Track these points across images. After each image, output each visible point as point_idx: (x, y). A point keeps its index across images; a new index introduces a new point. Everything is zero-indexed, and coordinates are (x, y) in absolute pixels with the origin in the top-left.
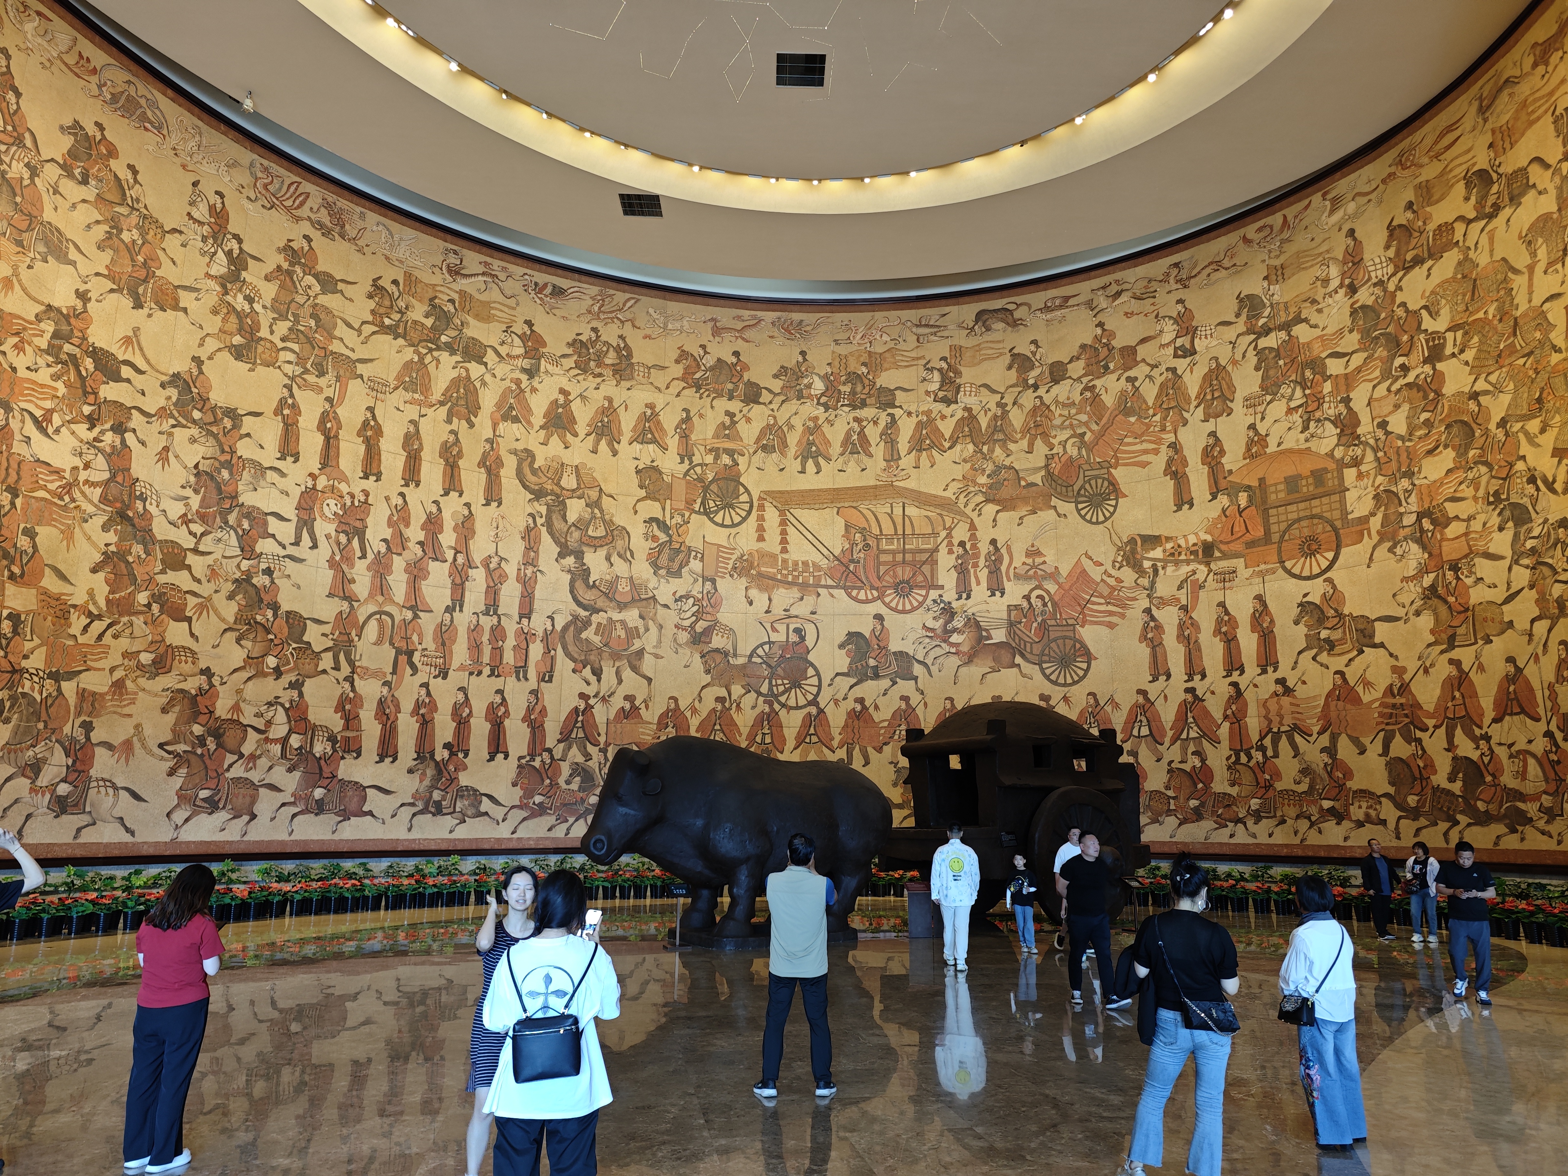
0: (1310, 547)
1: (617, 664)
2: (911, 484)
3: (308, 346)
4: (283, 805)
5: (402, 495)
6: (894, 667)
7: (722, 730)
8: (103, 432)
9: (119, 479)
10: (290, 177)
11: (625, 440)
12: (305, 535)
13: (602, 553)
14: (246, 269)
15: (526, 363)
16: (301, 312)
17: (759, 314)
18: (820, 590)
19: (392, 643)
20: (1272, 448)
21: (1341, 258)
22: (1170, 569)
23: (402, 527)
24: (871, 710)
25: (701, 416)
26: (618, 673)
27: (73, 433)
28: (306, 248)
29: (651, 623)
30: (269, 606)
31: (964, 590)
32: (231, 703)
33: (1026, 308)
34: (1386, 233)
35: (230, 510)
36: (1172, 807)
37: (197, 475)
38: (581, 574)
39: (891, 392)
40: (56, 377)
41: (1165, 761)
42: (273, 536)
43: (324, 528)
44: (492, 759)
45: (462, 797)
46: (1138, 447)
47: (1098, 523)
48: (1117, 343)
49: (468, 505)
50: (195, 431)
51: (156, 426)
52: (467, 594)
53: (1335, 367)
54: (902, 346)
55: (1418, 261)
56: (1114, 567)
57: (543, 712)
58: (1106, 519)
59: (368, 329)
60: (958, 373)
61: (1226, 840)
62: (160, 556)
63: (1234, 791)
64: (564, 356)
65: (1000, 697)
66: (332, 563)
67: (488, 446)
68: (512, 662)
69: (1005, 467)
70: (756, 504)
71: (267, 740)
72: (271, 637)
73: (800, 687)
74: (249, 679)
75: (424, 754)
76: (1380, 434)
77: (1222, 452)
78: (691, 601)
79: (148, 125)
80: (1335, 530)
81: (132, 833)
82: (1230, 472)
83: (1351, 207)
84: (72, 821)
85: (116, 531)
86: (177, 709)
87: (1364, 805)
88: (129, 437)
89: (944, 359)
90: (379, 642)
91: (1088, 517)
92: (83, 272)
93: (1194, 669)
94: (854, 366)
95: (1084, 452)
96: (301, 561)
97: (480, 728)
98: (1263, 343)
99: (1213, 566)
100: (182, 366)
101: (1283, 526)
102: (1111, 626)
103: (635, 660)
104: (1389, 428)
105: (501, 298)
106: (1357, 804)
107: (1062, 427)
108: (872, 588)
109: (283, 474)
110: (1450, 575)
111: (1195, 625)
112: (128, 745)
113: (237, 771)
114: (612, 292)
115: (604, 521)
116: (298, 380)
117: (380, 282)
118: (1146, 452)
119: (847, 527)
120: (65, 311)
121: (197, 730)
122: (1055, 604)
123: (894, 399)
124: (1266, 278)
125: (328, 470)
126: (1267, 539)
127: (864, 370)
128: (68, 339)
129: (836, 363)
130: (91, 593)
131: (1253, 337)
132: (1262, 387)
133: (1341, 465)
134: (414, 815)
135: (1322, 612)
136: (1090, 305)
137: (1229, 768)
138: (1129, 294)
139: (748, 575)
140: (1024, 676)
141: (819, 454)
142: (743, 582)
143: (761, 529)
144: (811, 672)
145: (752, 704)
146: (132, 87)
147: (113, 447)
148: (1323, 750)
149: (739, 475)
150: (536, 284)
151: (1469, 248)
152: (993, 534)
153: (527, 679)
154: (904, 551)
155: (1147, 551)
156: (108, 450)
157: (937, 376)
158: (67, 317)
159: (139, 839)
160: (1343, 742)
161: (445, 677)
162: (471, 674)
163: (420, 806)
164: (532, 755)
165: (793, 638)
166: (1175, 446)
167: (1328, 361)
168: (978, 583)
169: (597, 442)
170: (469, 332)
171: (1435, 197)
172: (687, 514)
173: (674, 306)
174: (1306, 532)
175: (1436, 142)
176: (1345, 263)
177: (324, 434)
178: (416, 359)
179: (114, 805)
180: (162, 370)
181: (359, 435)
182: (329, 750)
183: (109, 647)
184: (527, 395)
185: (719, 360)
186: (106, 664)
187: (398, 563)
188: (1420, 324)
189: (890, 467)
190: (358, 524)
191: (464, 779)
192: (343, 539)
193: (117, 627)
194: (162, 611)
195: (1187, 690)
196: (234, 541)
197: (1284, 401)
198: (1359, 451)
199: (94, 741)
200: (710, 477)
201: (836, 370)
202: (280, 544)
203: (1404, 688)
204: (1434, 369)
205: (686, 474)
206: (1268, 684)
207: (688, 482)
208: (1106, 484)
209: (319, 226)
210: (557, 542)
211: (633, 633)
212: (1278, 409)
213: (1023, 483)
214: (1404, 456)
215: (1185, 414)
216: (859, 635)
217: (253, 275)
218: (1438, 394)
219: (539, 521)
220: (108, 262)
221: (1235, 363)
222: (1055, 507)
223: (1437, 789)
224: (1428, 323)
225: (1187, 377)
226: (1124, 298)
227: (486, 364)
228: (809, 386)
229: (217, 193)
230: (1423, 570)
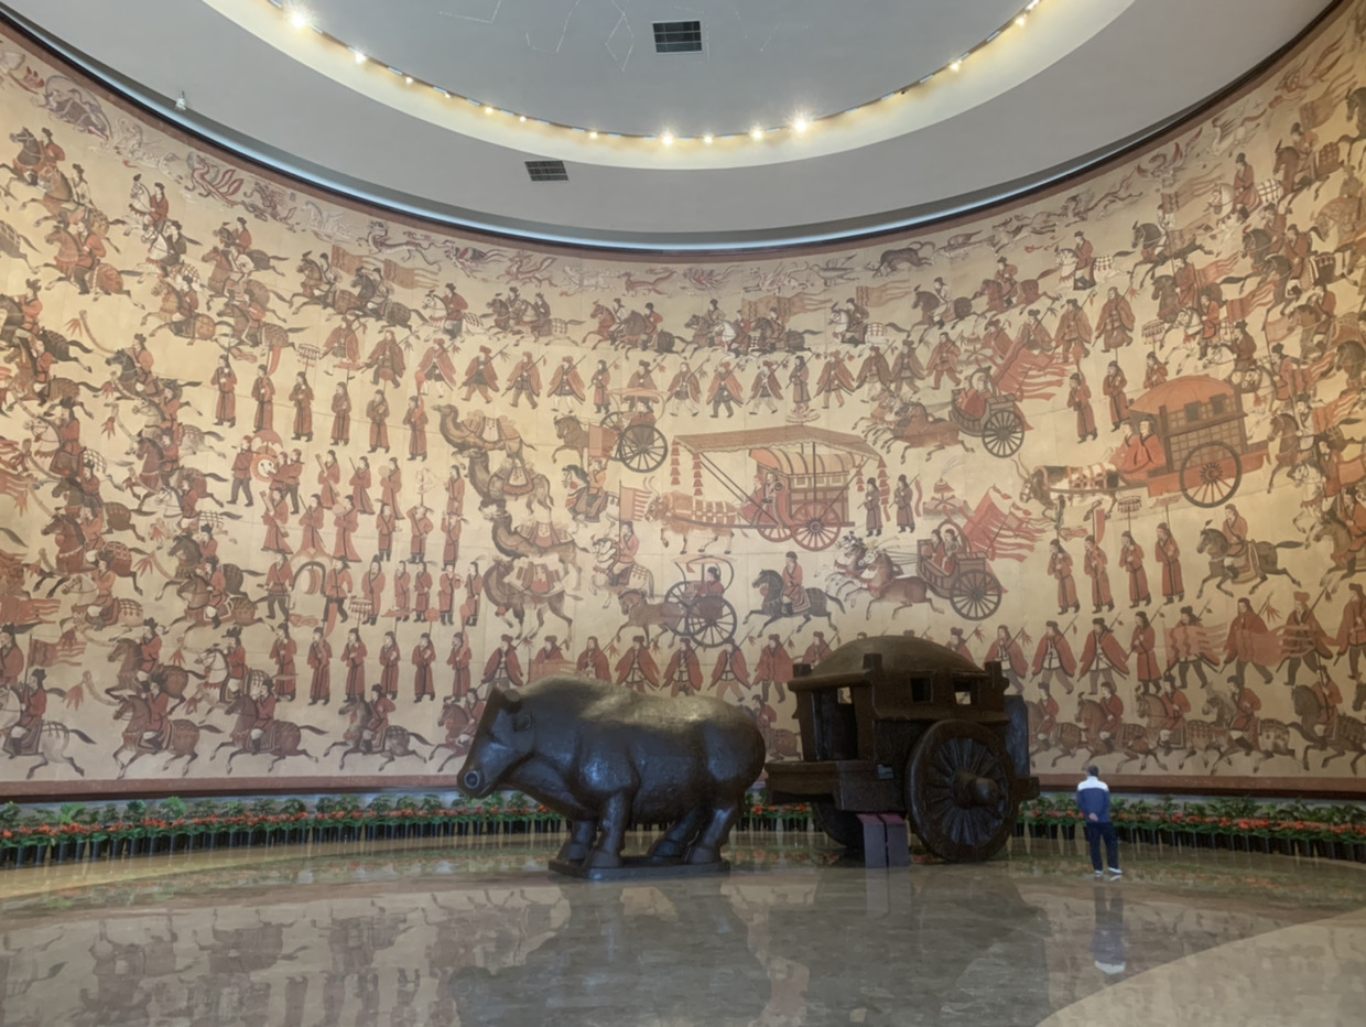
0: (1211, 475)
1: (539, 606)
2: (821, 424)
3: (242, 319)
4: (223, 745)
5: (332, 453)
6: (808, 604)
7: (640, 669)
8: (53, 407)
9: (68, 448)
10: (224, 166)
11: (544, 392)
12: (241, 494)
13: (523, 500)
14: (184, 252)
15: (448, 325)
16: (235, 288)
17: (671, 266)
18: (734, 530)
19: (323, 592)
20: (1171, 376)
21: (1232, 183)
22: (1076, 499)
23: (332, 483)
24: (786, 647)
25: (616, 367)
26: (540, 615)
27: (25, 409)
28: (241, 230)
29: (570, 567)
30: (208, 560)
31: (874, 526)
32: (172, 650)
33: (929, 247)
34: (1274, 156)
35: (171, 473)
36: (1084, 739)
37: (141, 442)
38: (503, 523)
39: (800, 336)
40: (9, 359)
41: (1075, 694)
42: (211, 495)
43: (259, 486)
44: (419, 700)
45: (391, 736)
46: (1042, 379)
47: (1005, 456)
48: (1019, 278)
49: (394, 460)
50: (138, 402)
51: (102, 399)
52: (394, 543)
53: (1230, 292)
54: (810, 290)
55: (1306, 183)
56: (1021, 499)
57: (468, 654)
58: (1013, 452)
59: (299, 300)
60: (865, 314)
61: (1137, 772)
62: (106, 517)
63: (1144, 722)
64: (484, 316)
65: (912, 632)
66: (267, 519)
67: (413, 404)
68: (437, 607)
69: (913, 404)
70: (670, 448)
71: (207, 685)
72: (210, 588)
73: (715, 625)
74: (190, 628)
75: (354, 694)
76: (1276, 358)
77: (1124, 382)
78: (609, 544)
79: (92, 128)
80: (1236, 456)
81: (81, 772)
82: (1132, 401)
83: (1241, 132)
84: (25, 761)
85: (65, 496)
86: (123, 657)
87: (1272, 735)
88: (77, 410)
89: (851, 301)
90: (311, 591)
91: (995, 450)
92: (34, 265)
93: (1102, 599)
94: (763, 311)
95: (989, 386)
96: (238, 517)
97: (407, 672)
98: (1161, 271)
99: (1118, 496)
100: (125, 343)
101: (1185, 453)
102: (1021, 558)
103: (556, 602)
104: (1284, 352)
105: (423, 264)
106: (1265, 734)
107: (968, 363)
108: (785, 526)
109: (219, 438)
110: (1347, 498)
111: (1102, 556)
112: (77, 692)
113: (180, 714)
114: (529, 253)
115: (525, 470)
116: (234, 351)
117: (310, 257)
118: (1050, 384)
119: (760, 468)
120: (17, 300)
121: (142, 676)
122: (965, 539)
123: (803, 342)
124: (1161, 207)
125: (262, 432)
126: (1169, 467)
127: (773, 315)
128: (19, 324)
129: (746, 310)
130: (43, 553)
131: (1150, 266)
132: (1159, 315)
133: (1239, 390)
134: (345, 754)
135: (1226, 540)
136: (992, 241)
137: (1138, 699)
138: (1029, 229)
139: (663, 517)
140: (935, 610)
141: (731, 397)
142: (659, 525)
143: (675, 472)
144: (726, 610)
145: (669, 642)
146: (77, 95)
147: (62, 420)
148: (1230, 680)
149: (653, 421)
150: (457, 249)
151: (1353, 168)
152: (903, 470)
153: (451, 623)
154: (815, 490)
155: (1054, 482)
156: (58, 422)
157: (844, 318)
158: (18, 305)
159: (88, 777)
160: (1250, 671)
161: (373, 623)
162: (398, 619)
163: (351, 745)
164: (457, 695)
165: (709, 577)
166: (1078, 378)
167: (1222, 287)
168: (888, 519)
169: (517, 396)
170: (393, 298)
171: (1321, 117)
172: (604, 461)
173: (589, 264)
174: (1207, 459)
175: (1319, 63)
176: (1236, 188)
177: (258, 399)
178: (344, 326)
179: (65, 746)
180: (108, 347)
181: (291, 399)
182: (265, 693)
183: (59, 602)
184: (450, 354)
185: (633, 313)
186: (56, 617)
187: (329, 517)
188: (1310, 245)
189: (800, 408)
190: (290, 481)
191: (393, 720)
192: (277, 495)
193: (67, 583)
194: (108, 568)
195: (1096, 621)
196: (174, 501)
197: (1182, 328)
198: (1256, 376)
199: (46, 687)
200: (626, 424)
201: (746, 317)
202: (218, 502)
203: (1308, 615)
204: (1325, 290)
205: (603, 422)
206: (1173, 614)
207: (605, 431)
208: (1012, 417)
209: (253, 208)
210: (480, 491)
211: (553, 577)
212: (1175, 336)
213: (930, 419)
214: (1299, 379)
215: (1087, 345)
216: (772, 573)
217: (191, 258)
218: (1330, 315)
219: (463, 472)
220: (56, 253)
221: (1133, 292)
222: (962, 443)
223: (1343, 718)
224: (1318, 245)
225: (1087, 309)
226: (1024, 233)
227: (410, 327)
228: (720, 334)
229: (158, 185)
230: (1321, 494)
